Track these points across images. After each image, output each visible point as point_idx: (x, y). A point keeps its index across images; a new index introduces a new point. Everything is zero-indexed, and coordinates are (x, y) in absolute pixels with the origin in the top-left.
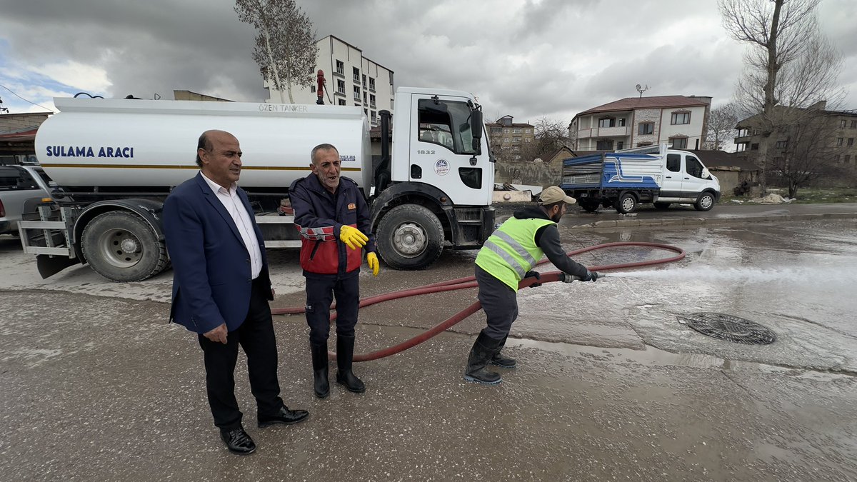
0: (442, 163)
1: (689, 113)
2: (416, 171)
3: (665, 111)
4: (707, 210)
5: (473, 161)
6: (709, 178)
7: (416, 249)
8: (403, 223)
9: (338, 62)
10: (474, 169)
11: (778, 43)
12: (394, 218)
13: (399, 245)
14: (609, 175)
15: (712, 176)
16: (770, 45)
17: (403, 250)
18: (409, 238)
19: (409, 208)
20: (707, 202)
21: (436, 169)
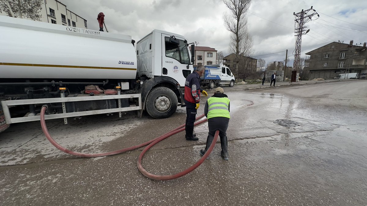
0: (176, 67)
1: (212, 53)
2: (165, 71)
3: (205, 52)
4: (232, 87)
5: (188, 67)
6: (232, 76)
7: (166, 108)
8: (160, 96)
9: (51, 10)
10: (188, 70)
11: (239, 33)
12: (156, 94)
13: (158, 107)
14: (207, 74)
15: (233, 76)
16: (237, 33)
17: (161, 109)
18: (163, 103)
19: (163, 89)
20: (232, 84)
21: (173, 70)
